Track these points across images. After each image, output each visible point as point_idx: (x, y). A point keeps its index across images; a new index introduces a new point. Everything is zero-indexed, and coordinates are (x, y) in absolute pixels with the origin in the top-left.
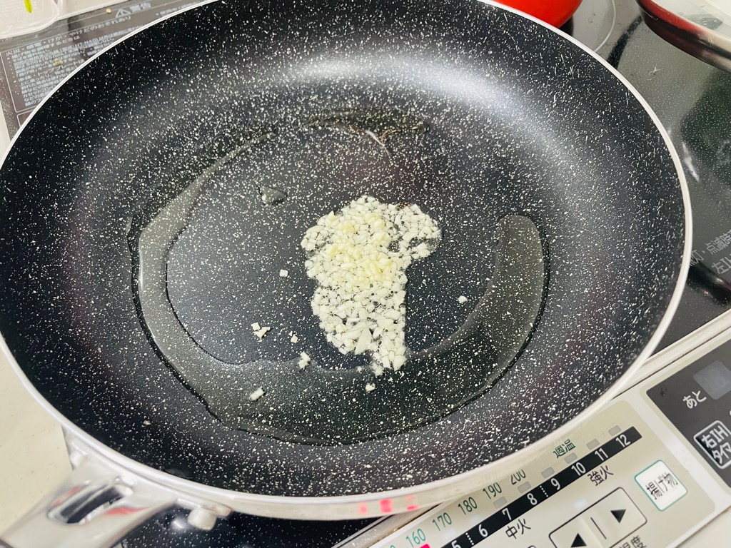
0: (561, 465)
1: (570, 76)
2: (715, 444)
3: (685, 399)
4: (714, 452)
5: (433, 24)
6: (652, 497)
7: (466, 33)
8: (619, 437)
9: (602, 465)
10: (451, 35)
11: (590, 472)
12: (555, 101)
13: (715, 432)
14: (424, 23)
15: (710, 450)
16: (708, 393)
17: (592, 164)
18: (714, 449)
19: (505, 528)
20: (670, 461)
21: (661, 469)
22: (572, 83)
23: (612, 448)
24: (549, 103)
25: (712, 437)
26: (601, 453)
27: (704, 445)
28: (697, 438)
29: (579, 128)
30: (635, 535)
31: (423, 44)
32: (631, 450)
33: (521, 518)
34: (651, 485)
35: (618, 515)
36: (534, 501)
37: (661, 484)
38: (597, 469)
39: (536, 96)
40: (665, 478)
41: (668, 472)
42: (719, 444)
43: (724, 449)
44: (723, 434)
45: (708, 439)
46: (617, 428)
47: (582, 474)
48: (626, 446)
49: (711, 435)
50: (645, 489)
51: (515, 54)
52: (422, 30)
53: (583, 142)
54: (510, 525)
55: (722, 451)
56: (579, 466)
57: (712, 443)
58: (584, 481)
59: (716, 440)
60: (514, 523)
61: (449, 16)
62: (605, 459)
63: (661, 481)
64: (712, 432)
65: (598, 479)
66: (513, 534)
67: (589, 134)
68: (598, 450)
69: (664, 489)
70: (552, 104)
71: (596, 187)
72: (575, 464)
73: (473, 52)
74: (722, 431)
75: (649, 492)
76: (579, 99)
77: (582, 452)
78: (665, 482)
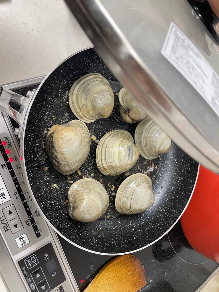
0: (33, 212)
1: (171, 215)
2: (32, 260)
3: (47, 254)
4: (29, 259)
5: (189, 169)
6: (19, 237)
7: (186, 180)
8: (38, 231)
9: (31, 224)
10: (185, 175)
11: (29, 220)
12: (164, 211)
13: (35, 261)
14: (189, 165)
15: (30, 258)
16: (48, 262)
17: (142, 224)
18: (30, 260)
19: (17, 192)
20: (29, 245)
21: (27, 242)
22: (168, 216)
23: (35, 228)
24: (163, 209)
25: (34, 260)
26: (34, 224)
27: (32, 257)
28: (34, 255)
29: (154, 219)
30: (9, 229)
31: (182, 166)
32: (34, 234)
33: (19, 197)
34: (23, 238)
35: (16, 226)
36: (23, 202)
37: (22, 240)
38: (30, 222)
39: (166, 205)
40: (24, 242)
41: (26, 244)
42: (32, 261)
43: (30, 263)
44: (34, 263)
45: (34, 258)
46: (41, 231)
47: (29, 218)
48: (35, 233)
49: (35, 260)
50: (22, 235)
51: (179, 197)
52: (186, 165)
53: (150, 221)
54: (18, 194)
55: (29, 262)
56: (32, 217)
57: (32, 259)
58: (27, 218)
59: (33, 261)
60: (18, 195)
61: (191, 174)
62: (32, 226)
63: (23, 241)
64: (36, 260)
65: (27, 222)
66: (15, 194)
67: (152, 223)
68: (35, 224)
69: (21, 241)
70: (162, 210)
71: (135, 226)
72: (32, 216)
73: (180, 183)
74: (35, 263)
75: (21, 236)
76: (163, 219)
77: (36, 219)
78: (23, 242)
